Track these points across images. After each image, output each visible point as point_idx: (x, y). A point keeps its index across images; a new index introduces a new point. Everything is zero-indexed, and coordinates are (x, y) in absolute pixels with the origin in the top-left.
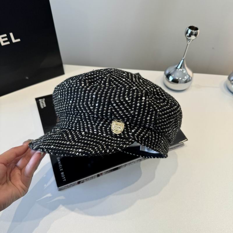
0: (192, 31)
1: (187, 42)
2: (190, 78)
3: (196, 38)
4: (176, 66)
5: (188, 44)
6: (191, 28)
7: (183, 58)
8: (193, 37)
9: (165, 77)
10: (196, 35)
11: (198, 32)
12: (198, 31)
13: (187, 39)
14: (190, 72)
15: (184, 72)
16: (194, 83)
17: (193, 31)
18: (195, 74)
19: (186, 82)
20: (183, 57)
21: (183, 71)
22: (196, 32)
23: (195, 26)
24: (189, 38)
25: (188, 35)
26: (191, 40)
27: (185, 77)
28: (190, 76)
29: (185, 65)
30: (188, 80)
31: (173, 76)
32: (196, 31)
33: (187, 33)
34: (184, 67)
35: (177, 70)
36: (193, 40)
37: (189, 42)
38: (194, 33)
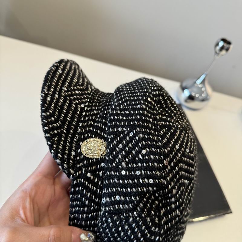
1: (215, 55)
4: (195, 80)
5: (215, 59)
6: (224, 40)
8: (224, 52)
10: (227, 50)
12: (231, 46)
13: (216, 53)
14: (209, 89)
15: (203, 89)
16: (210, 103)
17: (226, 45)
19: (203, 100)
20: (207, 71)
22: (228, 46)
24: (219, 53)
25: (219, 48)
26: (220, 55)
27: (203, 95)
28: (207, 95)
30: (206, 99)
33: (217, 45)
35: (196, 85)
36: (222, 55)
38: (226, 48)
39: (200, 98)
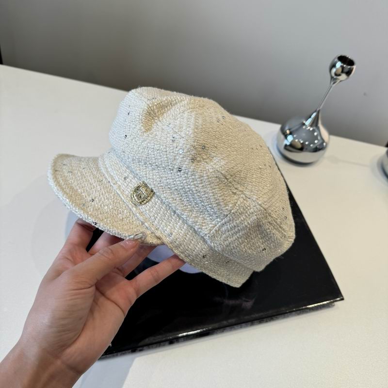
0: (342, 64)
1: (331, 82)
2: (324, 144)
3: (346, 79)
4: (303, 120)
5: (331, 87)
6: (342, 59)
7: (318, 109)
8: (343, 77)
10: (348, 73)
11: (353, 68)
12: (354, 67)
13: (332, 77)
14: (325, 133)
15: (315, 134)
16: (328, 152)
17: (345, 66)
18: (333, 138)
19: (316, 150)
21: (314, 131)
22: (350, 68)
23: (349, 58)
24: (336, 77)
26: (338, 81)
27: (316, 142)
28: (323, 141)
31: (295, 136)
33: (334, 66)
34: (317, 126)
35: (304, 127)
36: (341, 81)
37: (334, 83)
38: (346, 70)
39: (313, 146)
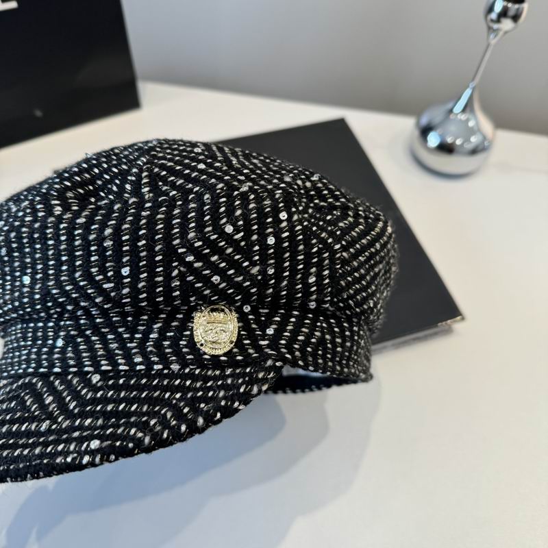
0: (505, 3)
1: (488, 38)
2: (486, 143)
3: (514, 28)
4: (449, 106)
5: (488, 46)
8: (507, 24)
9: (417, 133)
10: (516, 18)
11: (523, 8)
12: (525, 6)
13: (490, 28)
14: (486, 126)
15: (471, 124)
17: (510, 5)
19: (474, 152)
20: (473, 80)
21: (468, 120)
22: (518, 9)
24: (495, 26)
25: (494, 16)
26: (501, 33)
27: (473, 139)
28: (485, 138)
29: (477, 106)
30: (480, 148)
32: (517, 6)
33: (491, 9)
34: (472, 111)
35: (452, 116)
36: (505, 33)
37: (495, 37)
38: (511, 13)
39: (469, 147)
